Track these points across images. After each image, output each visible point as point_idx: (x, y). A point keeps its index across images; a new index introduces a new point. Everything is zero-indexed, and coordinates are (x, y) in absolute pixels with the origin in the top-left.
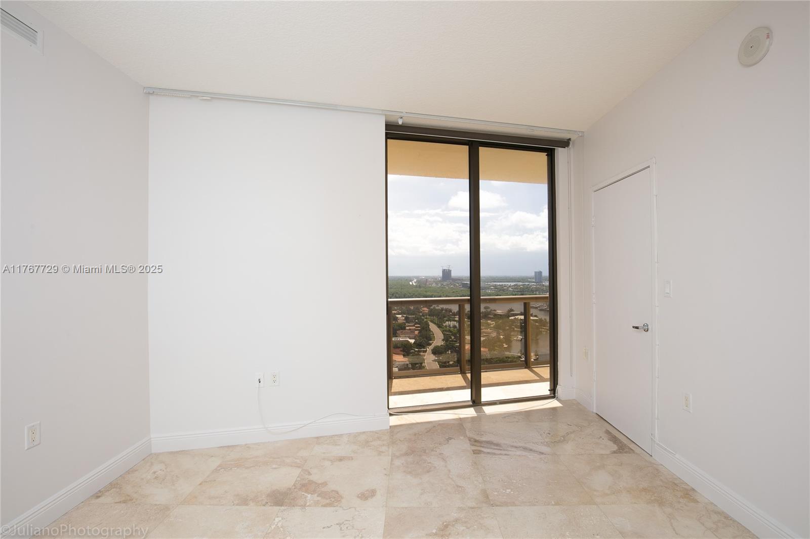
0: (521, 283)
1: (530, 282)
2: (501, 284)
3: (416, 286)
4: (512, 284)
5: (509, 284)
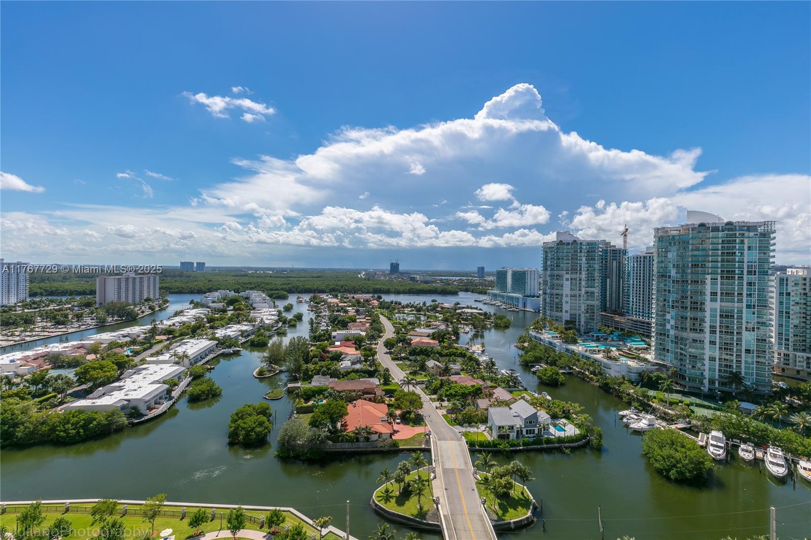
0: (465, 278)
1: (473, 277)
3: (365, 279)
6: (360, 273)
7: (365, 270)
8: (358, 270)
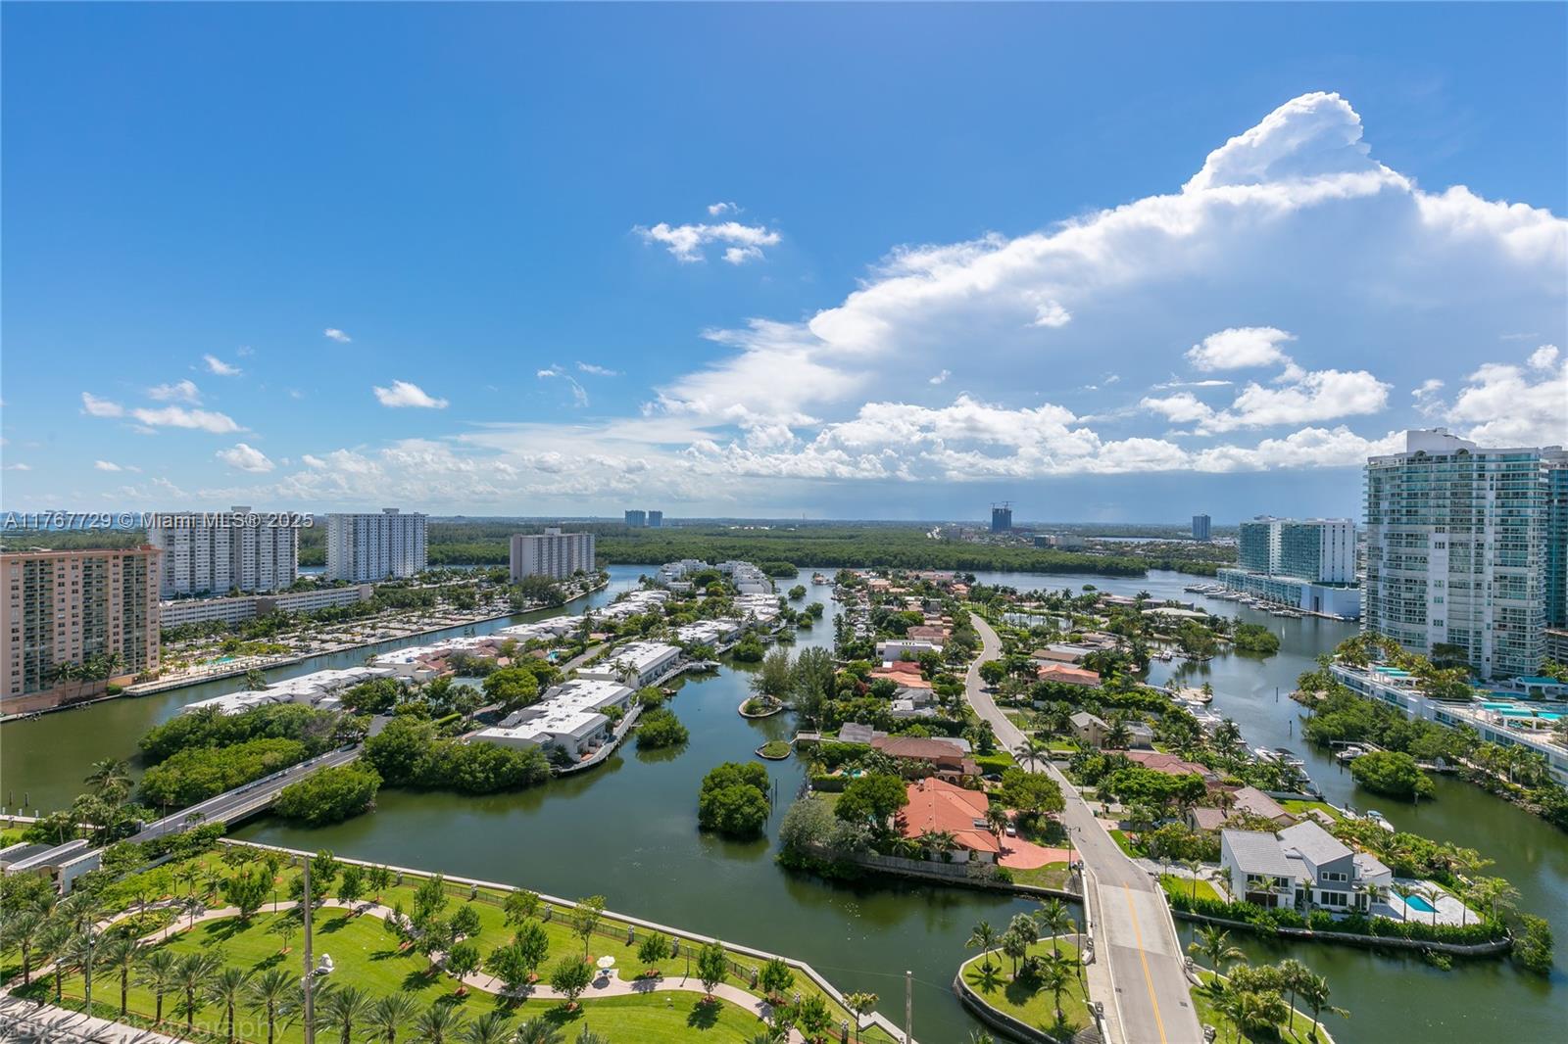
0: (1162, 540)
1: (1182, 538)
2: (1117, 540)
3: (941, 542)
4: (1143, 541)
5: (1136, 541)
6: (929, 531)
7: (939, 524)
8: (927, 524)
